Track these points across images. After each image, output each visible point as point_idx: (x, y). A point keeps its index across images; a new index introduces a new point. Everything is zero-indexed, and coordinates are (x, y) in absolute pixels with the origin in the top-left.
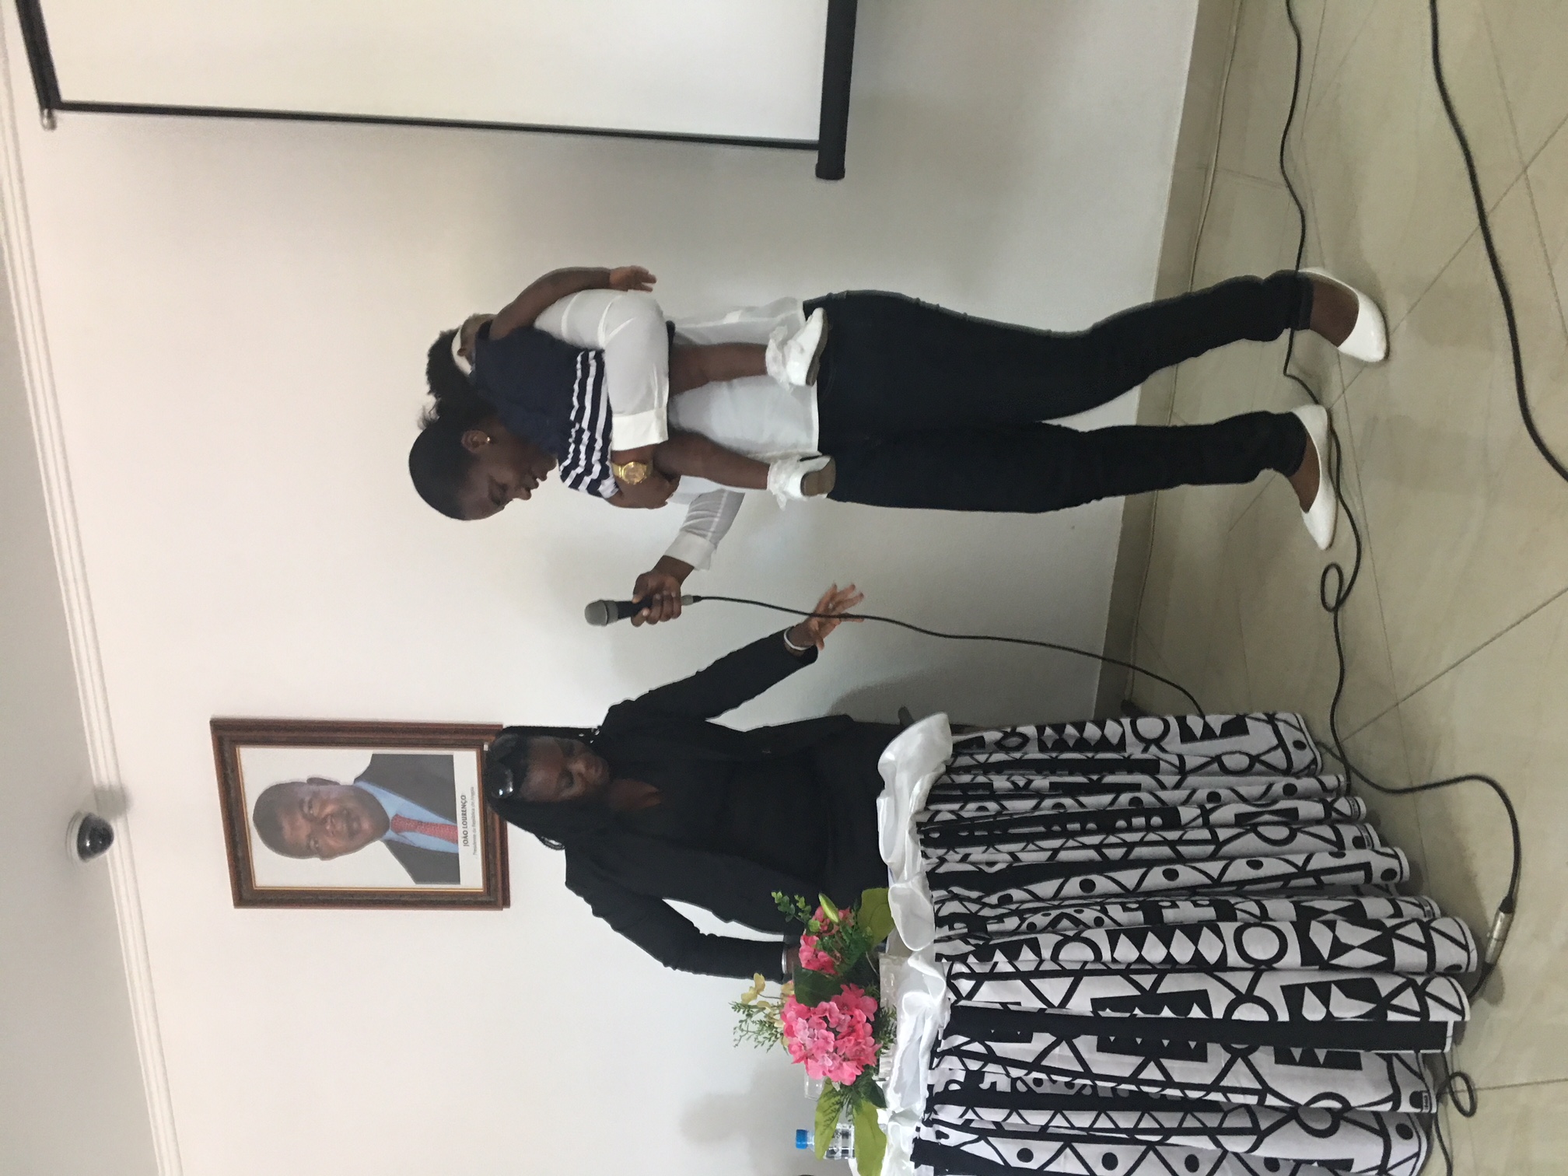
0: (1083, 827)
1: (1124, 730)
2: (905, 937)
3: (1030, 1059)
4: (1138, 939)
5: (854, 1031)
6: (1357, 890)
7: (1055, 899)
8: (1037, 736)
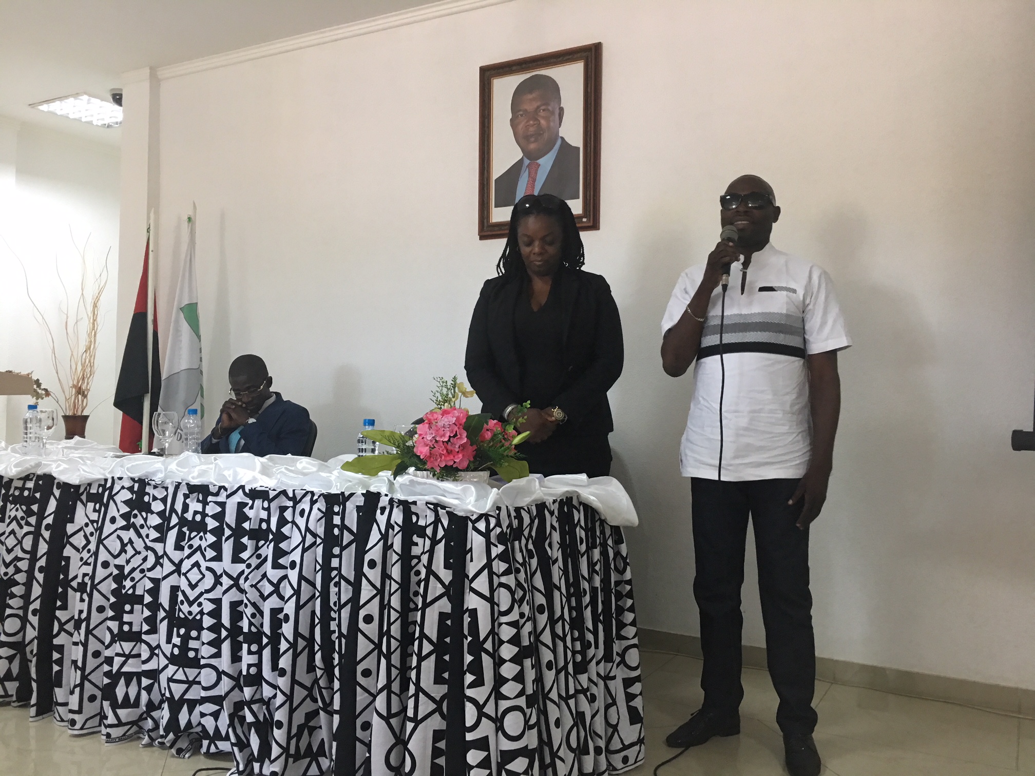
0: (573, 608)
3: (433, 568)
7: (532, 586)
8: (624, 579)
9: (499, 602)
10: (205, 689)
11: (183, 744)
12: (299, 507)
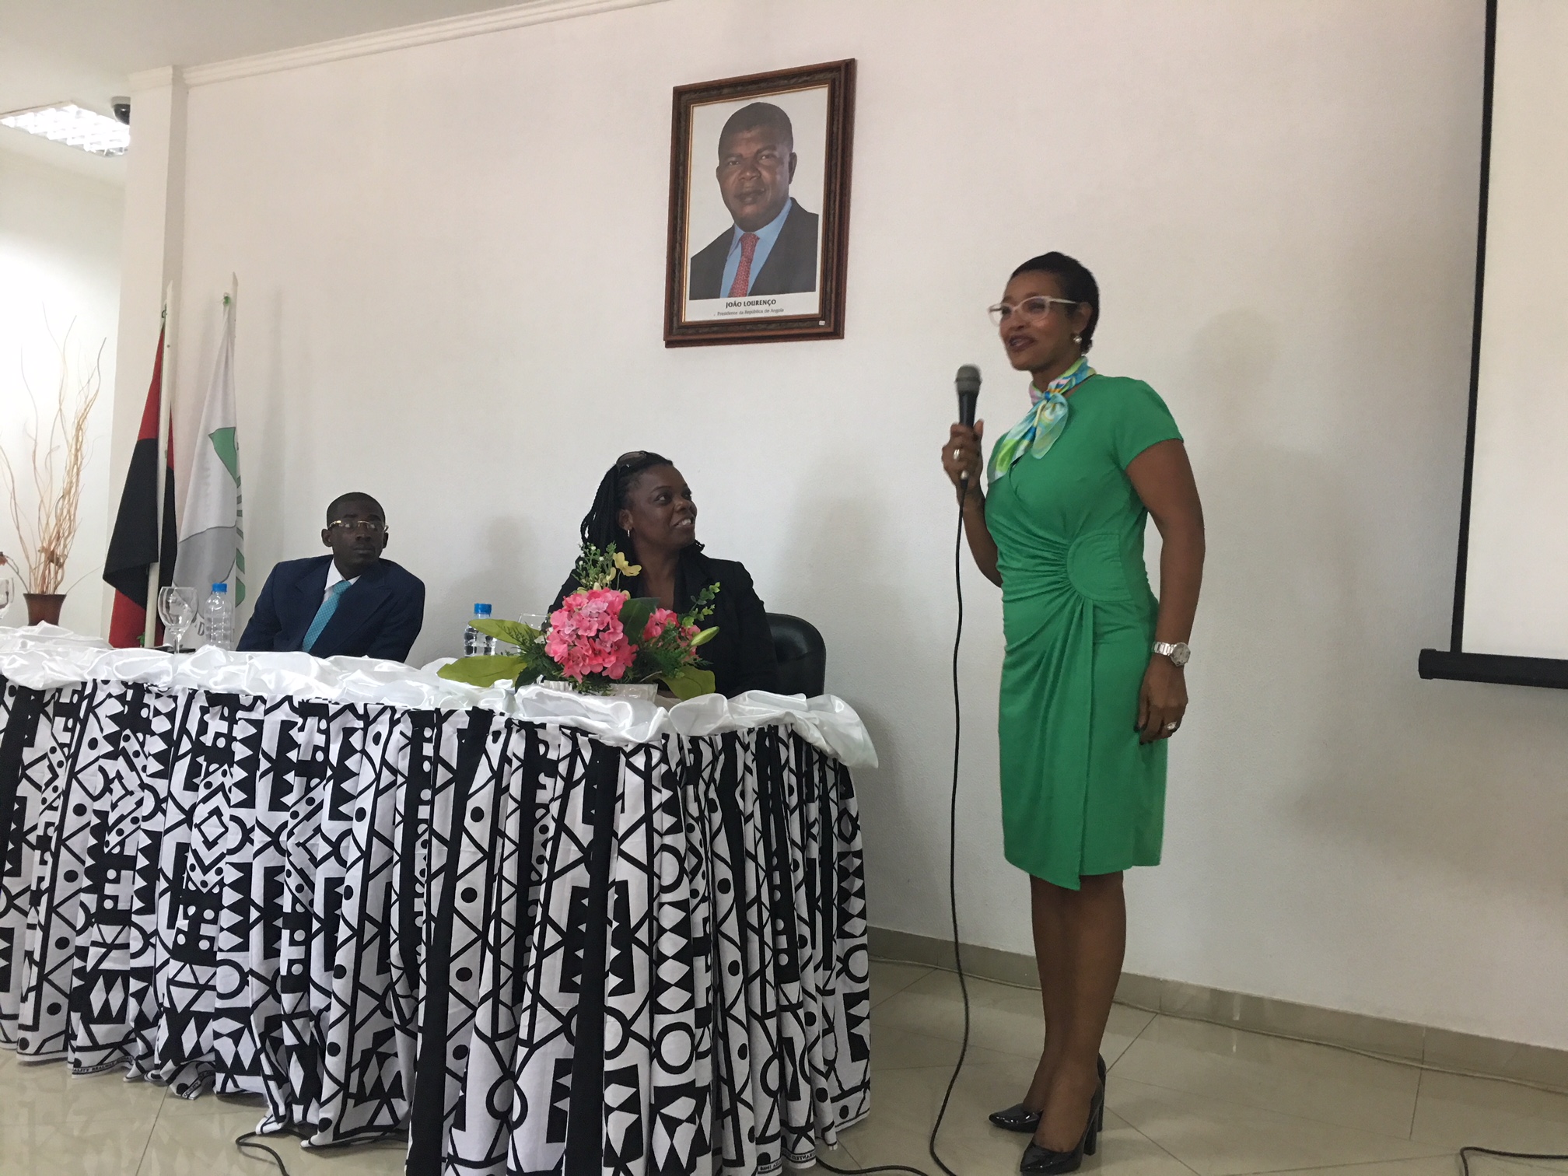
0: (778, 887)
1: (856, 937)
3: (567, 822)
4: (683, 928)
5: (595, 655)
6: (718, 1152)
7: (713, 853)
8: (853, 850)
9: (661, 873)
10: (221, 996)
11: (188, 1077)
12: (373, 730)
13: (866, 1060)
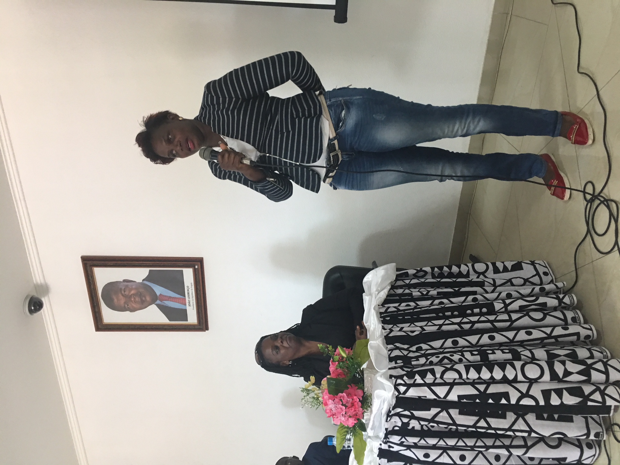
0: (452, 314)
1: (469, 270)
2: (375, 365)
3: (430, 418)
4: (478, 369)
5: (353, 405)
8: (431, 272)
9: (453, 379)
13: (523, 264)
